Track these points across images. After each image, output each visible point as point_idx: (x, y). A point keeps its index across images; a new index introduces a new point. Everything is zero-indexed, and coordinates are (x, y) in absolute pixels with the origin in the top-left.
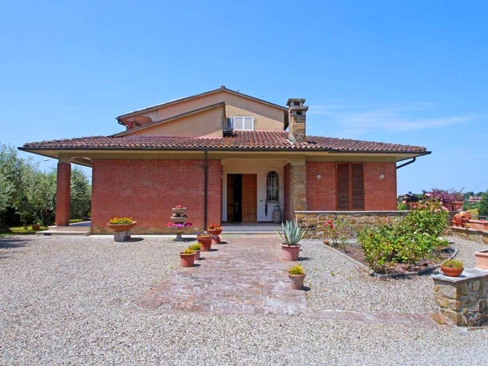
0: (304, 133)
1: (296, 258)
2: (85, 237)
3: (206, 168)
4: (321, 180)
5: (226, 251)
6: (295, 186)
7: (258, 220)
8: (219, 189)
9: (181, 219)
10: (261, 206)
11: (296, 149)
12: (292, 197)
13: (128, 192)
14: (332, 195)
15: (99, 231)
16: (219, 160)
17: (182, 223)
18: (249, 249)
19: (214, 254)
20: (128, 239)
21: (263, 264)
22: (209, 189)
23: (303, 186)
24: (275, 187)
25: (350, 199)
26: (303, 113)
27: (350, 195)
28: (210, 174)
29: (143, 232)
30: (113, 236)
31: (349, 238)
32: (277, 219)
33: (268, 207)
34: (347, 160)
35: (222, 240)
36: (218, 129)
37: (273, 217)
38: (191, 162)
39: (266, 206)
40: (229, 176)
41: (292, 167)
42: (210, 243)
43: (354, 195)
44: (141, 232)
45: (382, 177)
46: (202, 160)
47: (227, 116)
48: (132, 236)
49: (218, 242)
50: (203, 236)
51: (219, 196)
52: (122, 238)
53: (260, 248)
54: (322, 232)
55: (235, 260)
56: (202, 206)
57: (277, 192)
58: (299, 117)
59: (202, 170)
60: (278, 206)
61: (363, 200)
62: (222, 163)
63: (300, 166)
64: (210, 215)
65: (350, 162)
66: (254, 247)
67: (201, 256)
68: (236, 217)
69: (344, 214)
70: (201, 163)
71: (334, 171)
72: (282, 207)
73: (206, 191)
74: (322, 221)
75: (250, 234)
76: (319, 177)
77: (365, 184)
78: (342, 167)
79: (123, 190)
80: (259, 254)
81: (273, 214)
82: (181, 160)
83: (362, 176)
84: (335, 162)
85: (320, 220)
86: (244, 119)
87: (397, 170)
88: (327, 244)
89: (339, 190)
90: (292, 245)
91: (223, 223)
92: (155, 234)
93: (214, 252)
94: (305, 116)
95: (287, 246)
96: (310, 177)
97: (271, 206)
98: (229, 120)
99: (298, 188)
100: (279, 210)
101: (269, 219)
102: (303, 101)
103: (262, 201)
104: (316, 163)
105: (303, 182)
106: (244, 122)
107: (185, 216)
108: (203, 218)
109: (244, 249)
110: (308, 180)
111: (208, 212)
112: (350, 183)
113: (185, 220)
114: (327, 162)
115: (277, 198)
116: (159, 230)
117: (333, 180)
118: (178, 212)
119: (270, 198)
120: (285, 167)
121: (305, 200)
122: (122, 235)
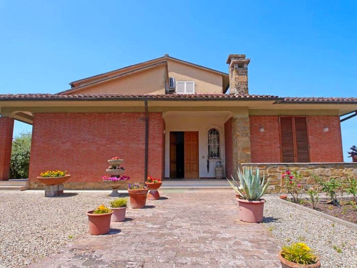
0: (247, 85)
1: (260, 219)
2: (19, 192)
3: (147, 121)
4: (265, 133)
5: (164, 208)
6: (239, 139)
7: (201, 176)
8: (160, 142)
9: (116, 172)
10: (202, 162)
11: (240, 99)
12: (235, 151)
13: (68, 146)
14: (276, 148)
15: (36, 186)
16: (161, 113)
17: (118, 177)
18: (192, 205)
19: (148, 213)
20: (59, 194)
21: (214, 228)
22: (150, 142)
23: (247, 139)
24: (217, 144)
25: (295, 153)
26: (245, 66)
27: (295, 148)
28: (151, 127)
29: (81, 187)
30: (43, 192)
31: (304, 192)
32: (219, 175)
33: (210, 163)
34: (290, 113)
35: (161, 196)
36: (161, 88)
37: (215, 173)
38: (132, 114)
39: (208, 162)
40: (172, 133)
41: (236, 119)
42: (145, 198)
43: (299, 148)
44: (79, 187)
45: (327, 130)
46: (143, 113)
47: (169, 76)
48: (65, 191)
49: (157, 197)
50: (135, 189)
51: (160, 149)
52: (52, 193)
53: (206, 204)
54: (273, 186)
55: (174, 223)
56: (143, 160)
57: (218, 148)
58: (241, 70)
59: (143, 123)
60: (220, 162)
61: (308, 153)
62: (164, 116)
63: (243, 119)
64: (151, 169)
65: (293, 116)
66: (198, 203)
67: (127, 216)
68: (178, 173)
69: (296, 165)
70: (142, 116)
71: (277, 125)
72: (224, 164)
73: (147, 144)
74: (272, 174)
75: (193, 189)
76: (262, 130)
77: (310, 137)
78: (286, 120)
79: (63, 143)
80: (206, 212)
81: (215, 170)
82: (121, 113)
83: (306, 129)
84: (278, 116)
85: (270, 172)
86: (185, 84)
87: (341, 123)
88: (285, 198)
89: (283, 144)
90: (254, 200)
91: (164, 179)
92: (93, 189)
93: (149, 210)
94: (247, 69)
95: (247, 201)
96: (254, 130)
97: (213, 163)
98: (171, 79)
99: (242, 141)
100: (221, 166)
101: (212, 175)
102: (244, 57)
103: (203, 157)
104: (259, 117)
105: (247, 135)
106: (186, 86)
107: (122, 168)
108: (144, 173)
109: (186, 205)
110: (251, 134)
111: (149, 166)
112: (295, 137)
113: (122, 173)
114: (269, 116)
115: (218, 155)
116: (98, 185)
117: (276, 133)
118: (114, 164)
119: (211, 155)
120: (226, 124)
121: (250, 153)
122: (53, 189)
